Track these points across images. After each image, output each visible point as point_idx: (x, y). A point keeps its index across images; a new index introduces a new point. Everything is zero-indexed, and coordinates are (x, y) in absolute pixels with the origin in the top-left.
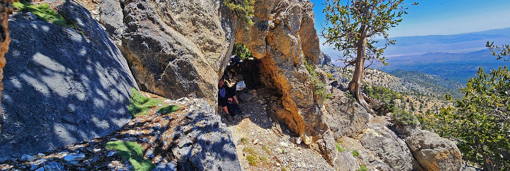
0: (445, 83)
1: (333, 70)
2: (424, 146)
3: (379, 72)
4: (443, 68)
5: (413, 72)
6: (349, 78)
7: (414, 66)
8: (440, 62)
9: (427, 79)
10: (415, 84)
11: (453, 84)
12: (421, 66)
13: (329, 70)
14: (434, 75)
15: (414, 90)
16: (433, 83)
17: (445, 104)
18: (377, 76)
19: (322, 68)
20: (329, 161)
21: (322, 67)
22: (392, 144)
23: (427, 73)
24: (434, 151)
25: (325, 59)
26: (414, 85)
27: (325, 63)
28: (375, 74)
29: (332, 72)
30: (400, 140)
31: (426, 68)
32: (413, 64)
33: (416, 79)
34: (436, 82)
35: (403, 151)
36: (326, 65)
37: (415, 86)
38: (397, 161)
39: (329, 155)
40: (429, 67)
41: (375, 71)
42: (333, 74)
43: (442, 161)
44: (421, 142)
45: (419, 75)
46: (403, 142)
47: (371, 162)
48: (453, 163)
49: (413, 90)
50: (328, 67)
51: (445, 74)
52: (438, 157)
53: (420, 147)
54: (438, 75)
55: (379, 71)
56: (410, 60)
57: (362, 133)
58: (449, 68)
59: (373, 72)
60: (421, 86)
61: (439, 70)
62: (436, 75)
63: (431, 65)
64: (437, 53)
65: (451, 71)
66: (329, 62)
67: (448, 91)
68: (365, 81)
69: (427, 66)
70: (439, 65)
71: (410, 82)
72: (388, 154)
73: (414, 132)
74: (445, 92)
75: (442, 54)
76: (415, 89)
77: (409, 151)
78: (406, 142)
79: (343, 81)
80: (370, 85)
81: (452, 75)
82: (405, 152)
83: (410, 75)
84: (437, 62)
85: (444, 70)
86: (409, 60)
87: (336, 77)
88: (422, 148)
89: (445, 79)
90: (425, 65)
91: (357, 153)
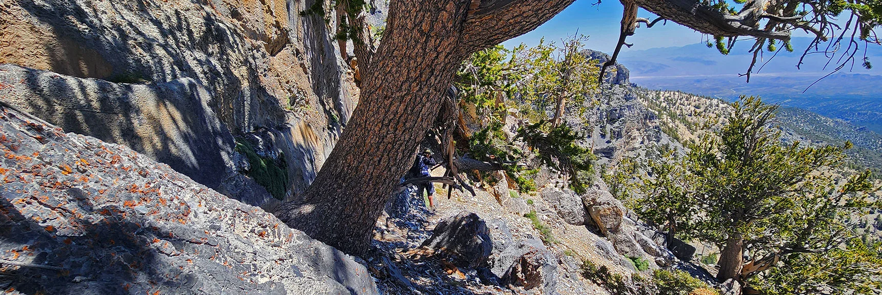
0: (856, 137)
1: (630, 95)
2: (595, 203)
3: (721, 105)
4: (861, 106)
5: (793, 110)
6: (660, 112)
7: (798, 99)
8: (859, 93)
9: (819, 126)
10: (791, 134)
11: (873, 140)
12: (815, 100)
13: (622, 95)
14: (838, 120)
15: (787, 145)
16: (832, 135)
17: (843, 177)
18: (717, 112)
19: (609, 91)
20: (499, 201)
21: (610, 89)
22: (568, 199)
23: (823, 114)
24: (600, 207)
25: (618, 74)
26: (788, 134)
27: (617, 81)
28: (714, 108)
29: (627, 100)
30: (577, 196)
31: (824, 104)
32: (799, 93)
33: (797, 123)
34: (839, 132)
35: (576, 205)
36: (617, 85)
37: (790, 137)
38: (570, 213)
39: (500, 198)
40: (831, 103)
41: (715, 102)
42: (628, 103)
43: (605, 216)
44: (593, 200)
45: (806, 116)
46: (578, 198)
47: (543, 211)
48: (615, 218)
49: (784, 145)
50: (622, 89)
51: (863, 118)
52: (601, 213)
53: (592, 203)
54: (847, 120)
55: (723, 102)
56: (794, 85)
57: (544, 187)
58: (875, 107)
59: (711, 105)
60: (802, 138)
61: (851, 110)
62: (842, 119)
63: (837, 99)
64: (857, 74)
65: (878, 113)
66: (625, 79)
67: (858, 152)
68: (690, 121)
69: (828, 100)
70: (854, 100)
71: (781, 129)
72: (562, 207)
73: (589, 191)
74: (852, 153)
75: (866, 78)
76: (789, 143)
77: (582, 206)
78: (582, 199)
79: (646, 117)
80: (698, 128)
81: (877, 122)
82: (578, 207)
83: (785, 116)
84: (852, 93)
85: (861, 110)
86: (791, 86)
87: (633, 108)
88: (594, 205)
89: (859, 129)
90: (824, 98)
91: (532, 202)
